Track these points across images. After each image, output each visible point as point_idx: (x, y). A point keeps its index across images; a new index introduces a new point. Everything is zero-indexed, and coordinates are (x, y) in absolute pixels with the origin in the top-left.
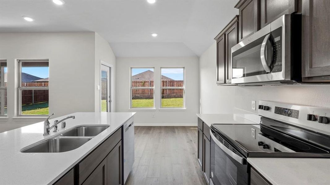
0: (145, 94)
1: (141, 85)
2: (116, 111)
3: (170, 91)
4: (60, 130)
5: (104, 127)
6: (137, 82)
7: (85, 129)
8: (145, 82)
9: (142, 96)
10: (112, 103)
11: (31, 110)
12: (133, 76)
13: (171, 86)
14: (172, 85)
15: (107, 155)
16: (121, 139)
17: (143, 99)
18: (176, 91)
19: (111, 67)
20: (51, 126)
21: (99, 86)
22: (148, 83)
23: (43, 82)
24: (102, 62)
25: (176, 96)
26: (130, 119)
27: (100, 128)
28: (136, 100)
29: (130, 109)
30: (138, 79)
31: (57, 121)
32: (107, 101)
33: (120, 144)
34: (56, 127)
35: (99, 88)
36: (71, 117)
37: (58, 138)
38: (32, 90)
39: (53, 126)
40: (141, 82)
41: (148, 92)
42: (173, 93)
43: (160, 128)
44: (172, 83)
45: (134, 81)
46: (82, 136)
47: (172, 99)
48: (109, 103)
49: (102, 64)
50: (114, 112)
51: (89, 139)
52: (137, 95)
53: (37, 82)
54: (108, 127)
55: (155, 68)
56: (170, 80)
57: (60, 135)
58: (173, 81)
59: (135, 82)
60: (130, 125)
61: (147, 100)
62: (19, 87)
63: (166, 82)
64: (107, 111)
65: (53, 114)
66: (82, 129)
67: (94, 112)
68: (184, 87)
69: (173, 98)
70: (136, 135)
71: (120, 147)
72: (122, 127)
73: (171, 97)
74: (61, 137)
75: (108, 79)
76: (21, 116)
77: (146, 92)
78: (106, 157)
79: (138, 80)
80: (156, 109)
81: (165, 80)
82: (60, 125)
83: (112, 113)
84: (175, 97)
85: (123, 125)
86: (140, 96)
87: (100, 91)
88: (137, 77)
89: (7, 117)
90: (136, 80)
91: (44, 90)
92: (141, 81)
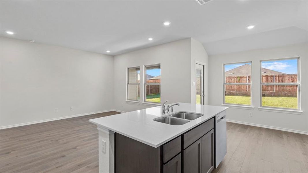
0: (242, 90)
1: (236, 81)
2: (209, 104)
3: (278, 87)
4: (170, 113)
5: (199, 115)
6: (231, 78)
7: (185, 115)
8: (241, 78)
9: (237, 93)
10: (206, 98)
11: (149, 99)
12: (226, 72)
13: (279, 81)
14: (281, 80)
15: (202, 137)
16: (213, 127)
17: (239, 96)
18: (288, 88)
19: (204, 65)
20: (165, 109)
21: (194, 82)
22: (245, 79)
23: (155, 79)
24: (197, 62)
25: (289, 94)
26: (222, 112)
27: (196, 116)
28: (230, 96)
29: (223, 105)
30: (233, 74)
31: (169, 106)
32: (201, 95)
33: (212, 131)
34: (168, 110)
35: (194, 84)
36: (177, 104)
37: (170, 117)
38: (149, 85)
39: (167, 109)
40: (236, 78)
41: (245, 89)
42: (284, 91)
43: (260, 129)
44: (281, 78)
45: (228, 76)
46: (183, 118)
47: (281, 98)
48: (203, 97)
49: (197, 63)
50: (207, 105)
51: (189, 122)
52: (231, 91)
53: (152, 79)
54: (203, 115)
55: (252, 62)
56: (277, 74)
57: (170, 116)
58: (283, 75)
59: (229, 78)
60: (222, 118)
61: (245, 97)
62: (145, 83)
63: (271, 76)
64: (201, 104)
65: (167, 101)
66: (183, 114)
67: (191, 103)
68: (298, 83)
69: (282, 96)
70: (229, 130)
71: (212, 134)
72: (214, 117)
73: (278, 96)
74: (171, 117)
75: (201, 76)
76: (146, 102)
77: (243, 88)
78: (201, 138)
79: (232, 76)
80: (254, 108)
81: (270, 74)
82: (170, 109)
83: (206, 105)
84: (286, 96)
85: (215, 116)
86: (236, 93)
87: (195, 86)
88: (232, 73)
89: (140, 102)
90: (230, 76)
91: (156, 85)
92: (236, 76)
